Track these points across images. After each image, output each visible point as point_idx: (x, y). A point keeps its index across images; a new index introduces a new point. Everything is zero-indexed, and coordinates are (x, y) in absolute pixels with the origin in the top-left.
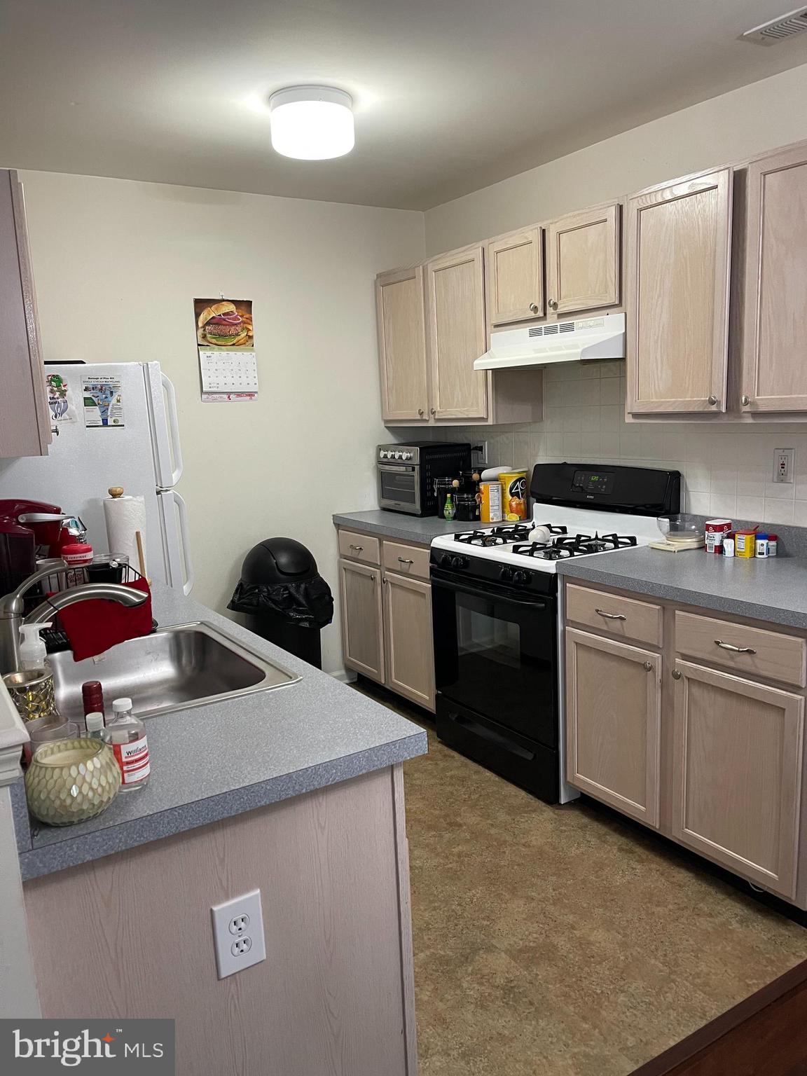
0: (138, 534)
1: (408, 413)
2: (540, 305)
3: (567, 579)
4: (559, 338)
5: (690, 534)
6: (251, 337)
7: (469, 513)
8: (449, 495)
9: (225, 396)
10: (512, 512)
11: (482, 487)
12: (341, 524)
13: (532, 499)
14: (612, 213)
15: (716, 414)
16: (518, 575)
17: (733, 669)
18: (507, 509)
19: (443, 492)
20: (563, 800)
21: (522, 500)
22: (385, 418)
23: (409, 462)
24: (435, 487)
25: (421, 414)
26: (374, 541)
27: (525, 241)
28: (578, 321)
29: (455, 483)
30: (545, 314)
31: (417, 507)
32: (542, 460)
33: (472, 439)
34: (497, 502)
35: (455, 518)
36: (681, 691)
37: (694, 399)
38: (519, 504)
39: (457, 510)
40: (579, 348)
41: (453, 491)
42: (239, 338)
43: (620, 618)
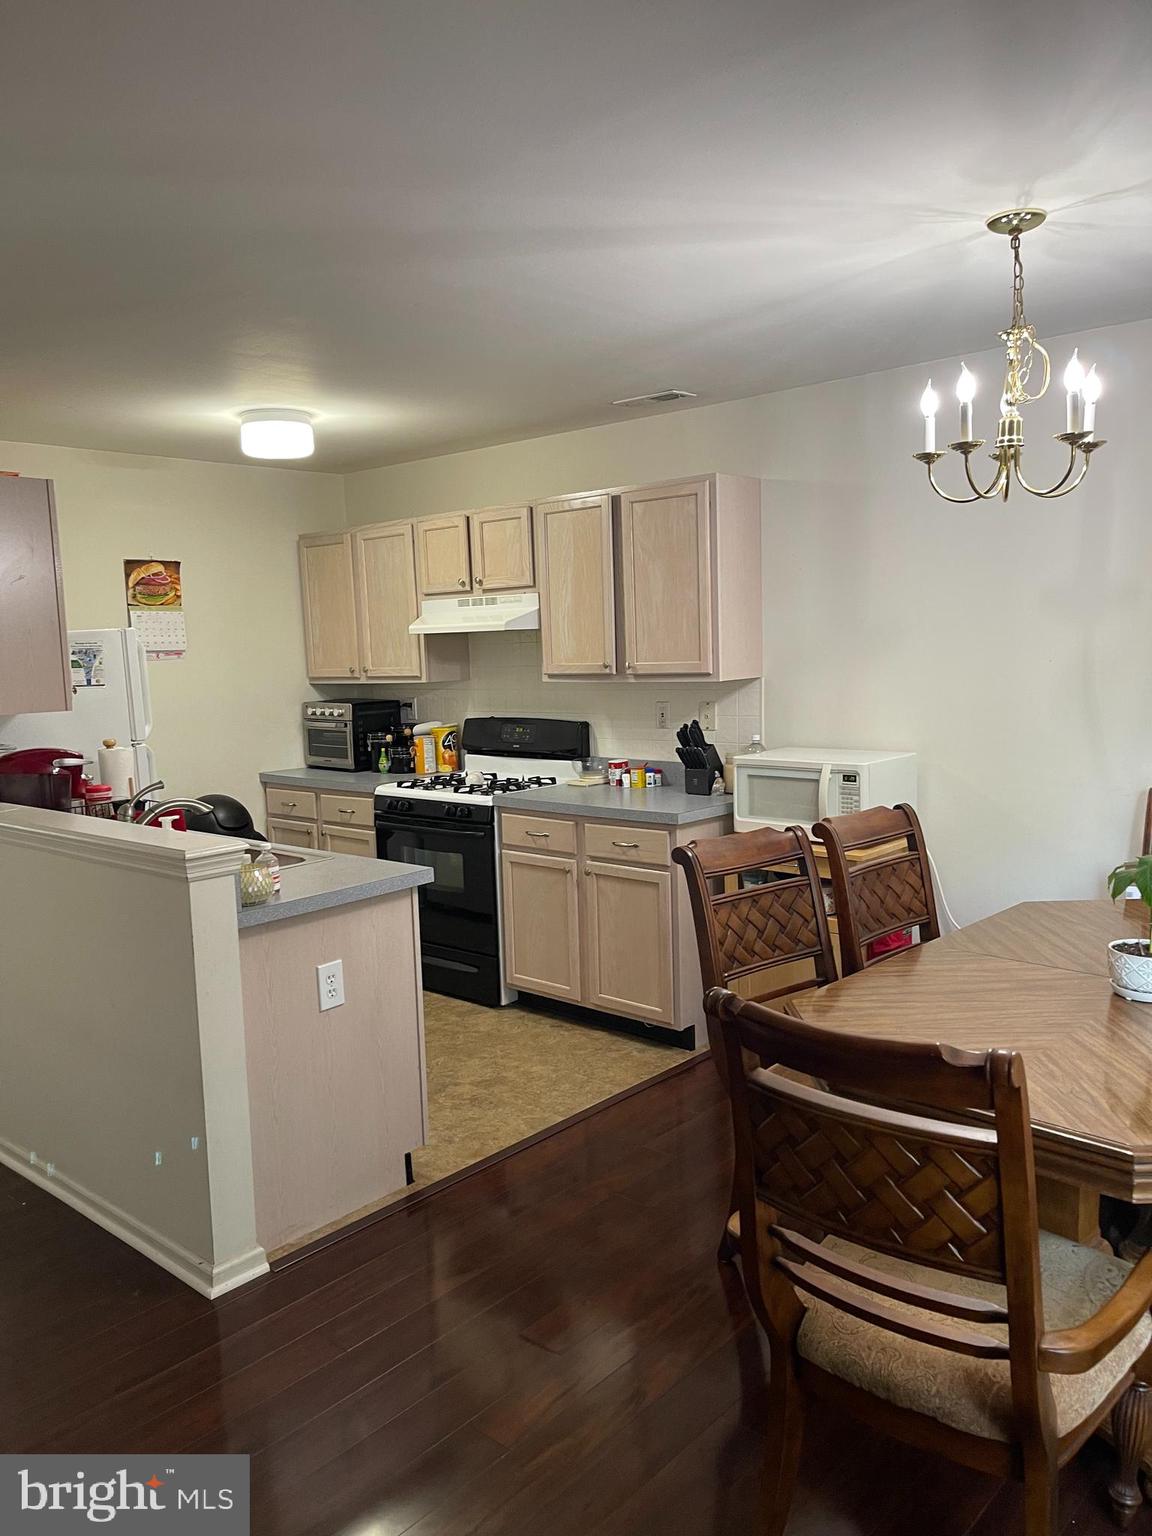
0: (130, 779)
1: (338, 670)
2: (467, 581)
3: (502, 809)
4: (485, 610)
5: (597, 772)
6: (179, 597)
7: (403, 766)
8: (383, 750)
9: (154, 655)
10: (445, 764)
11: (416, 740)
12: (267, 782)
13: (464, 751)
14: (525, 512)
15: (609, 675)
16: (461, 811)
17: (626, 861)
18: (441, 761)
19: (377, 747)
20: (504, 1002)
21: (454, 752)
22: (311, 675)
23: (340, 719)
24: (369, 742)
25: (352, 672)
26: (309, 796)
27: (451, 525)
28: (499, 596)
29: (389, 738)
30: (472, 588)
31: (350, 762)
32: (471, 716)
33: (402, 697)
34: (431, 754)
35: (390, 771)
36: (591, 883)
37: (592, 664)
38: (452, 756)
39: (392, 763)
40: (502, 620)
41: (387, 745)
42: (167, 598)
43: (545, 836)
